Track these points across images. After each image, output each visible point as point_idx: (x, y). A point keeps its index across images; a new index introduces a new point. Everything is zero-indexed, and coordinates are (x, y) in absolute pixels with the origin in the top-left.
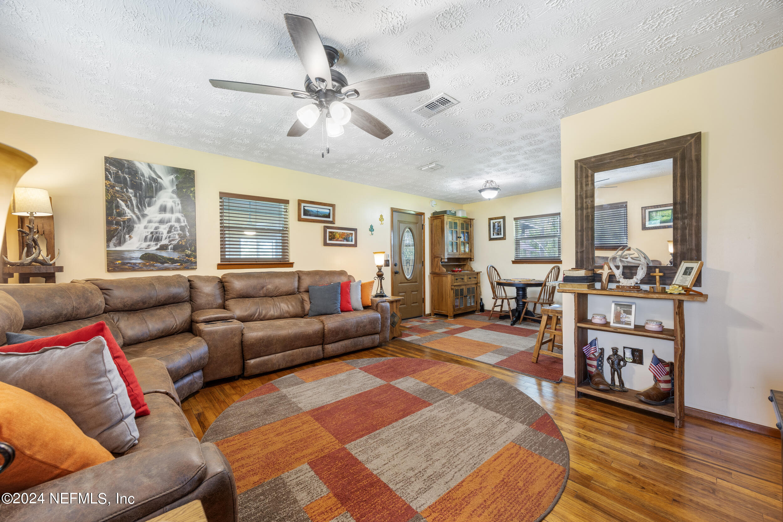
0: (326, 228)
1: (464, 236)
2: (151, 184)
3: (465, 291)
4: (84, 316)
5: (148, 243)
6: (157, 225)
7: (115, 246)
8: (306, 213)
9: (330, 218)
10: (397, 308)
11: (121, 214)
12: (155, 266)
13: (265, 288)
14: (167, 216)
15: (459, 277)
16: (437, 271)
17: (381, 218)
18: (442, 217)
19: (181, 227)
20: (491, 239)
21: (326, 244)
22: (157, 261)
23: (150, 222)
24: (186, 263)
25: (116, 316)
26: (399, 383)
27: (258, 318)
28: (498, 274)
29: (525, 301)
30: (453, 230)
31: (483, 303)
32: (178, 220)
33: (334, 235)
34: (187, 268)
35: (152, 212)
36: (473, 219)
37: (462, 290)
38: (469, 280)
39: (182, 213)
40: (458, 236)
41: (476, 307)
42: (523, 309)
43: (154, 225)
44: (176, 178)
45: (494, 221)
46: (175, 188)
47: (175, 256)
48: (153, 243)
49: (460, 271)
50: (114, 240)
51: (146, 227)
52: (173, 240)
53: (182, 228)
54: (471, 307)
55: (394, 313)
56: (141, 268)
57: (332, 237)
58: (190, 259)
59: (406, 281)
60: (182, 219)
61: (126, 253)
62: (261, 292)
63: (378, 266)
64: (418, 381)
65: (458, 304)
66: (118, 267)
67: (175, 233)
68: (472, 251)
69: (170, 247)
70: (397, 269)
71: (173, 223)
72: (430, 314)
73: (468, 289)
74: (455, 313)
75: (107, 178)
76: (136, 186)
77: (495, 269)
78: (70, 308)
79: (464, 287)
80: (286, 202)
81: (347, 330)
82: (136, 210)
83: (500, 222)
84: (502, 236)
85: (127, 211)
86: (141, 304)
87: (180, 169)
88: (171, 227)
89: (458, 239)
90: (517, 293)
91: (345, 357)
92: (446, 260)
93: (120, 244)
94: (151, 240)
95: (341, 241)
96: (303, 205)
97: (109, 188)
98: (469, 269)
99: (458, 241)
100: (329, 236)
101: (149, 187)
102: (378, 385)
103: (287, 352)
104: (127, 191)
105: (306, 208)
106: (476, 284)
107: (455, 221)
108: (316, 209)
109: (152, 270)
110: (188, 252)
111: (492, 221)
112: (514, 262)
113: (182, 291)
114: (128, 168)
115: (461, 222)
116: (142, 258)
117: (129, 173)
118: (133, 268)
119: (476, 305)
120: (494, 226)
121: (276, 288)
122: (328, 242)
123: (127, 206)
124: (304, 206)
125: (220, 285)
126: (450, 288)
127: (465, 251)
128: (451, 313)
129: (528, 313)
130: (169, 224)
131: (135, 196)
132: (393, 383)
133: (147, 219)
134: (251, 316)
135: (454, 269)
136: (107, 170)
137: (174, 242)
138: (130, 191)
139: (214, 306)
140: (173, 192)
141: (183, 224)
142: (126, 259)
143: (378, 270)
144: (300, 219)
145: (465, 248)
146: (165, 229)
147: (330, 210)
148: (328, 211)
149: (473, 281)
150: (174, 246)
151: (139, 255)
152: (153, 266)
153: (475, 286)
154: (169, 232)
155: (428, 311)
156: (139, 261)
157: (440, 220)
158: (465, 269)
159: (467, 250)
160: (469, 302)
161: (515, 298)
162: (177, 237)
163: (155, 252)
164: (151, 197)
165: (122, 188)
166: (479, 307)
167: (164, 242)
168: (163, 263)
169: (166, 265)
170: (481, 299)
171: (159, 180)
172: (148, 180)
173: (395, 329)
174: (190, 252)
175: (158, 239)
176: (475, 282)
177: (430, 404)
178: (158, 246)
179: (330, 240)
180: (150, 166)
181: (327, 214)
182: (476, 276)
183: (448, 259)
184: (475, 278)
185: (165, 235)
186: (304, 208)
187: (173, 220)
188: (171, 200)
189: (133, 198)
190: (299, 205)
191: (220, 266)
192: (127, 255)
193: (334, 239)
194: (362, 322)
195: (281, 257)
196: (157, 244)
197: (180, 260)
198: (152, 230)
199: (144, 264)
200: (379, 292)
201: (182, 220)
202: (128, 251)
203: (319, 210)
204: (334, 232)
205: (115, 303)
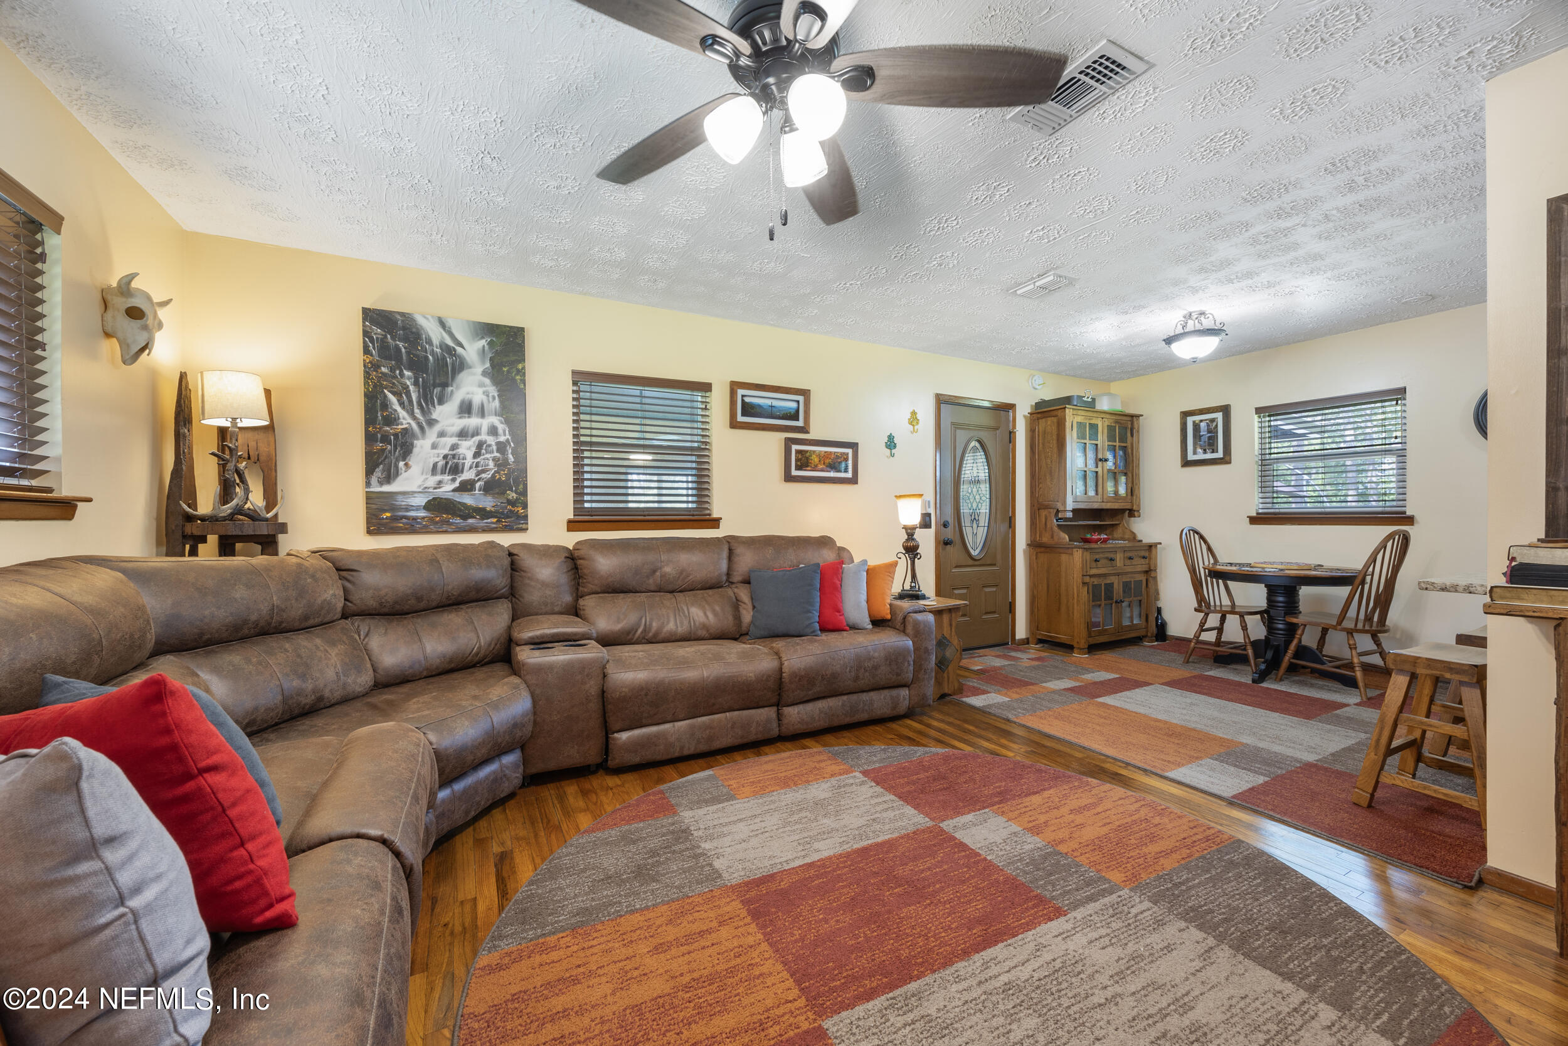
0: (789, 442)
1: (1115, 457)
2: (444, 358)
3: (1118, 588)
4: (297, 625)
5: (438, 478)
6: (454, 440)
7: (381, 483)
8: (748, 409)
9: (798, 420)
10: (951, 625)
11: (391, 420)
12: (452, 524)
13: (658, 574)
14: (473, 422)
15: (1101, 555)
16: (1045, 539)
17: (914, 419)
18: (1059, 413)
19: (498, 444)
20: (1186, 463)
21: (789, 478)
22: (454, 515)
23: (442, 434)
24: (508, 517)
25: (364, 625)
26: (965, 827)
27: (644, 638)
28: (1210, 549)
29: (1295, 620)
30: (1087, 441)
31: (1162, 619)
32: (493, 431)
33: (807, 459)
34: (508, 529)
35: (446, 414)
36: (1138, 416)
37: (1109, 587)
38: (1128, 562)
39: (501, 415)
40: (1100, 456)
41: (1147, 628)
42: (1288, 643)
43: (450, 441)
44: (491, 344)
45: (1197, 418)
46: (488, 365)
47: (488, 503)
48: (447, 478)
49: (1105, 541)
50: (378, 473)
51: (434, 446)
52: (483, 471)
53: (501, 447)
54: (1133, 627)
55: (945, 638)
56: (426, 526)
57: (804, 462)
58: (516, 509)
59: (971, 562)
60: (501, 427)
61: (400, 498)
62: (651, 581)
63: (905, 528)
64: (1015, 828)
65: (1100, 620)
66: (384, 525)
67: (488, 456)
68: (1136, 492)
69: (478, 485)
70: (949, 533)
71: (484, 437)
72: (1028, 639)
73: (1126, 586)
74: (1092, 641)
75: (366, 351)
76: (418, 365)
77: (1202, 537)
78: (264, 608)
79: (1114, 580)
80: (706, 387)
81: (834, 676)
82: (417, 411)
83: (1212, 420)
84: (1220, 454)
85: (402, 413)
86: (413, 602)
87: (498, 326)
88: (480, 445)
89: (1100, 464)
90: (1270, 600)
91: (829, 738)
92: (1070, 515)
93: (389, 478)
94: (443, 472)
95: (822, 470)
96: (741, 392)
97: (370, 369)
98: (1127, 536)
99: (1099, 470)
100: (796, 460)
101: (441, 363)
102: (911, 829)
103: (700, 719)
104: (402, 375)
105: (747, 400)
106: (1146, 572)
107: (1093, 421)
108: (768, 402)
109: (446, 532)
110: (512, 495)
111: (1190, 420)
112: (1254, 520)
113: (493, 575)
114: (404, 328)
115: (1106, 424)
116: (428, 507)
117: (405, 339)
118: (412, 527)
119: (1144, 623)
120: (1196, 427)
121: (681, 573)
122: (794, 473)
123: (402, 404)
124: (743, 396)
125: (570, 564)
126: (1080, 581)
127: (1116, 492)
128: (1083, 641)
129: (1302, 652)
130: (477, 439)
131: (416, 383)
132: (947, 825)
133: (437, 428)
134: (628, 633)
135: (1089, 536)
136: (366, 334)
137: (487, 476)
138: (407, 373)
139: (557, 609)
140: (485, 373)
141: (502, 439)
142: (400, 509)
143: (906, 537)
144: (734, 425)
145: (1116, 485)
146: (469, 448)
147: (798, 402)
148: (794, 405)
149: (1140, 565)
150: (485, 483)
151: (421, 501)
152: (447, 522)
153: (1143, 578)
154: (477, 454)
155: (1021, 632)
156: (422, 514)
157: (1055, 420)
158: (1115, 536)
159: (1122, 491)
160: (1128, 615)
161: (1266, 611)
162: (491, 464)
163: (450, 496)
164: (445, 385)
165: (392, 370)
166: (1153, 629)
167: (468, 475)
168: (465, 517)
169: (470, 521)
170: (1159, 610)
171: (459, 350)
172: (438, 350)
173: (945, 675)
174: (515, 495)
175: (456, 470)
176: (1145, 568)
177: (1059, 913)
178: (457, 484)
179: (798, 468)
180: (442, 323)
181: (793, 412)
182: (1147, 554)
183: (1074, 511)
184: (1144, 557)
185: (469, 461)
186: (743, 400)
187: (484, 429)
188: (481, 390)
189: (411, 388)
190: (733, 393)
191: (572, 525)
192: (402, 501)
193: (807, 466)
194: (870, 659)
195: (694, 505)
196: (454, 480)
197: (496, 512)
198: (446, 451)
199: (431, 520)
200: (907, 587)
201: (500, 431)
202: (404, 493)
203: (776, 403)
204: (807, 452)
205: (364, 597)
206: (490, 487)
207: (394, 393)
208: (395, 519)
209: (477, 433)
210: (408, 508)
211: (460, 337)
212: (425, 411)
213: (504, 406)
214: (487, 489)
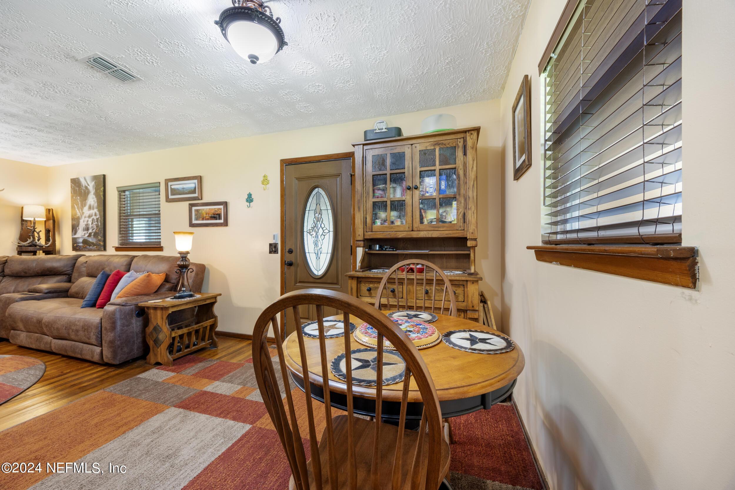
0: (191, 205)
5: (85, 232)
8: (175, 192)
9: (196, 193)
10: (162, 318)
11: (76, 214)
12: (87, 248)
17: (265, 181)
21: (192, 225)
22: (88, 245)
23: (85, 217)
24: (99, 246)
30: (387, 173)
33: (200, 213)
34: (100, 250)
43: (87, 219)
44: (95, 183)
48: (86, 232)
51: (84, 222)
53: (97, 219)
55: (159, 326)
56: (82, 249)
57: (199, 216)
59: (312, 280)
60: (97, 213)
66: (74, 248)
71: (94, 217)
76: (80, 194)
80: (158, 184)
85: (78, 211)
87: (96, 176)
88: (93, 219)
93: (75, 234)
95: (208, 219)
96: (170, 184)
97: (72, 197)
100: (196, 215)
101: (85, 193)
105: (173, 187)
107: (396, 152)
108: (182, 186)
109: (86, 251)
110: (99, 238)
114: (78, 183)
117: (78, 186)
118: (80, 249)
122: (194, 222)
124: (171, 185)
130: (92, 218)
131: (80, 201)
136: (71, 187)
137: (94, 231)
138: (79, 198)
147: (195, 183)
148: (194, 185)
151: (81, 240)
154: (92, 223)
156: (81, 244)
159: (451, 220)
162: (95, 226)
163: (87, 238)
164: (86, 200)
165: (76, 197)
167: (90, 231)
168: (90, 246)
173: (159, 350)
178: (88, 234)
179: (196, 219)
181: (193, 189)
186: (171, 188)
187: (94, 214)
189: (79, 202)
190: (166, 185)
191: (117, 249)
193: (200, 218)
197: (97, 244)
199: (83, 246)
203: (185, 186)
204: (200, 210)
206: (96, 235)
207: (76, 205)
208: (77, 246)
209: (92, 216)
210: (79, 243)
211: (89, 183)
212: (82, 210)
213: (98, 205)
214: (94, 236)
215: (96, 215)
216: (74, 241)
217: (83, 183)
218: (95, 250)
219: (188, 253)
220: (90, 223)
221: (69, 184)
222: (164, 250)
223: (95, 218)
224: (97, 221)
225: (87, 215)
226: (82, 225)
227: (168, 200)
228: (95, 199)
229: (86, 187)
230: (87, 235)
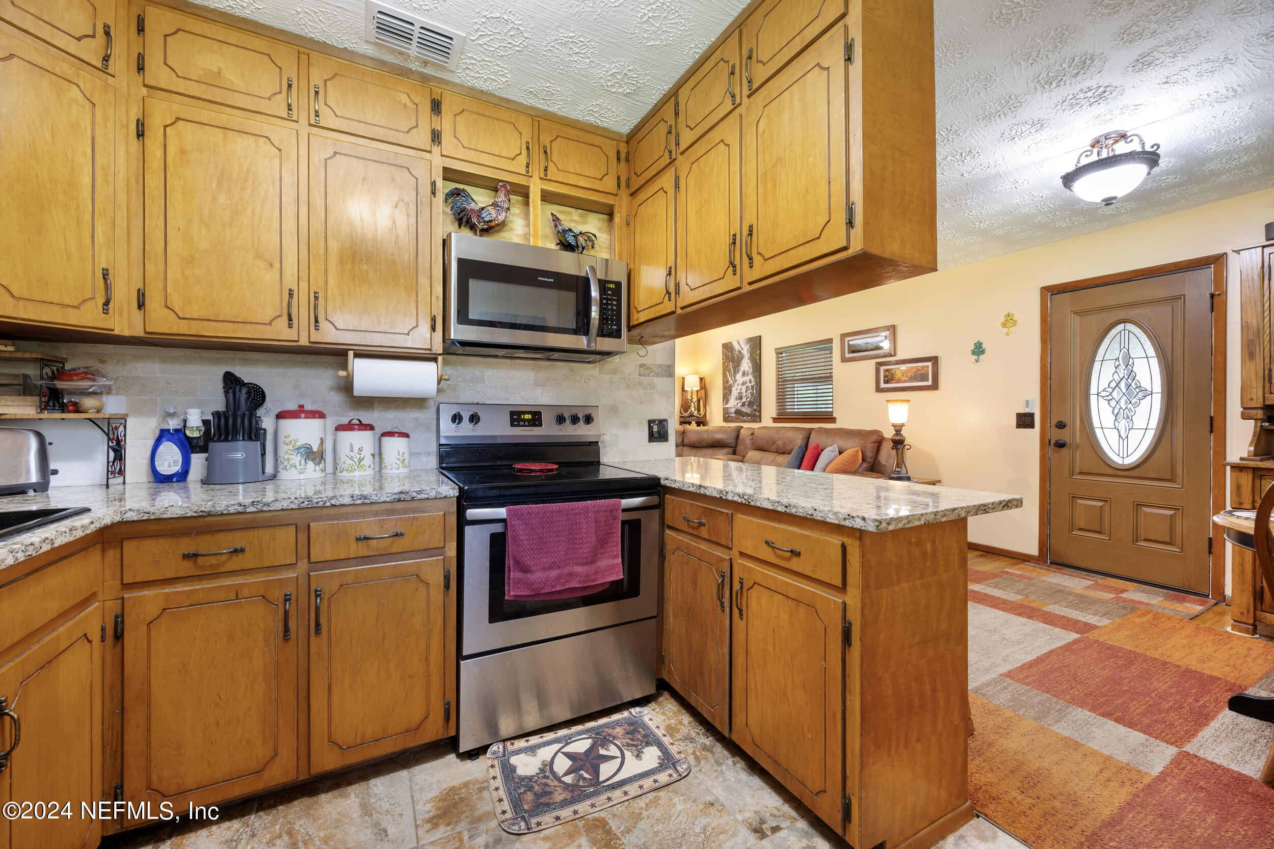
0: (879, 364)
2: (739, 355)
5: (737, 401)
8: (854, 350)
9: (885, 348)
11: (727, 382)
12: (740, 419)
14: (745, 379)
21: (879, 390)
22: (741, 415)
23: (738, 385)
33: (893, 375)
34: (754, 421)
35: (739, 377)
39: (752, 375)
43: (740, 387)
44: (750, 346)
46: (751, 354)
47: (751, 411)
48: (739, 401)
50: (725, 401)
51: (737, 390)
52: (748, 398)
53: (752, 387)
56: (735, 420)
57: (890, 377)
58: (759, 413)
60: (752, 379)
61: (729, 409)
63: (894, 426)
66: (726, 419)
67: (750, 392)
69: (746, 404)
71: (748, 384)
75: (723, 358)
76: (733, 361)
80: (830, 341)
82: (733, 377)
85: (730, 379)
87: (751, 338)
88: (747, 387)
93: (727, 403)
94: (738, 399)
95: (905, 382)
96: (847, 339)
97: (724, 363)
100: (885, 376)
101: (738, 358)
105: (851, 343)
108: (864, 341)
109: (739, 422)
110: (755, 407)
114: (730, 348)
116: (735, 412)
117: (730, 352)
118: (732, 420)
121: (784, 445)
122: (883, 385)
123: (730, 376)
124: (849, 341)
130: (746, 385)
131: (732, 367)
133: (737, 383)
136: (723, 353)
137: (748, 400)
138: (731, 364)
140: (749, 358)
141: (752, 384)
142: (729, 413)
143: (894, 432)
146: (744, 389)
147: (885, 335)
148: (885, 338)
150: (748, 402)
151: (733, 410)
154: (746, 391)
156: (733, 415)
162: (749, 395)
163: (740, 408)
164: (739, 366)
165: (728, 363)
167: (744, 400)
168: (743, 416)
169: (744, 418)
171: (742, 351)
172: (737, 353)
174: (759, 407)
175: (741, 398)
179: (886, 382)
180: (738, 343)
181: (881, 343)
185: (744, 394)
186: (848, 344)
187: (747, 381)
188: (747, 366)
189: (732, 369)
190: (842, 341)
191: (775, 420)
192: (730, 411)
193: (893, 380)
196: (741, 402)
197: (754, 414)
198: (739, 391)
199: (736, 417)
201: (752, 381)
203: (869, 340)
204: (891, 370)
205: (686, 441)
206: (750, 404)
207: (728, 372)
208: (728, 417)
209: (746, 383)
210: (731, 413)
211: (742, 346)
212: (735, 377)
213: (753, 371)
214: (748, 405)
215: (750, 382)
216: (726, 411)
217: (736, 347)
218: (749, 422)
219: (903, 425)
220: (743, 391)
221: (720, 349)
222: (837, 421)
223: (750, 385)
224: (752, 389)
225: (741, 382)
226: (735, 393)
227: (844, 360)
228: (750, 364)
229: (740, 352)
230: (740, 405)
